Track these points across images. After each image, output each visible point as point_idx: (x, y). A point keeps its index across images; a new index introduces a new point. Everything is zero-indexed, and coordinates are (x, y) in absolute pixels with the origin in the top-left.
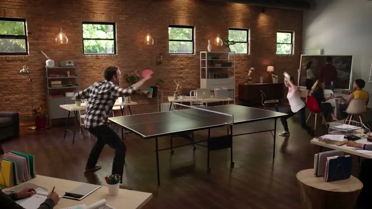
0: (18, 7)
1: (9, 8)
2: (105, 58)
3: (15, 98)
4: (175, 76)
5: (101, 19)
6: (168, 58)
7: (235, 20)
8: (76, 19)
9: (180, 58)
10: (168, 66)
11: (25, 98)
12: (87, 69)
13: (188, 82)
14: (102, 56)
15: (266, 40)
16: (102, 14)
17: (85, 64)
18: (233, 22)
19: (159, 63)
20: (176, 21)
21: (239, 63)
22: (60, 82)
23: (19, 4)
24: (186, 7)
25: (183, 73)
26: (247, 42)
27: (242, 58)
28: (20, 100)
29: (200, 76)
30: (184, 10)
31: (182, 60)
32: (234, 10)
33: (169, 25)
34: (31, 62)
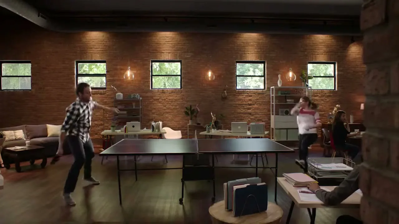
0: (101, 52)
1: (95, 53)
2: (170, 92)
3: (95, 124)
4: (242, 112)
5: (167, 57)
6: (235, 93)
7: (316, 53)
8: (145, 58)
9: (248, 93)
10: (235, 101)
11: (101, 125)
12: (153, 102)
13: (257, 119)
14: (167, 90)
15: (360, 73)
16: (169, 53)
17: (152, 97)
18: (314, 55)
19: (224, 98)
20: (243, 57)
21: (322, 100)
22: (125, 112)
23: (102, 49)
24: (255, 42)
25: (252, 109)
26: (334, 77)
27: (326, 93)
28: (98, 126)
29: (270, 112)
30: (252, 46)
31: (251, 96)
32: (314, 42)
33: (236, 61)
34: (108, 95)
